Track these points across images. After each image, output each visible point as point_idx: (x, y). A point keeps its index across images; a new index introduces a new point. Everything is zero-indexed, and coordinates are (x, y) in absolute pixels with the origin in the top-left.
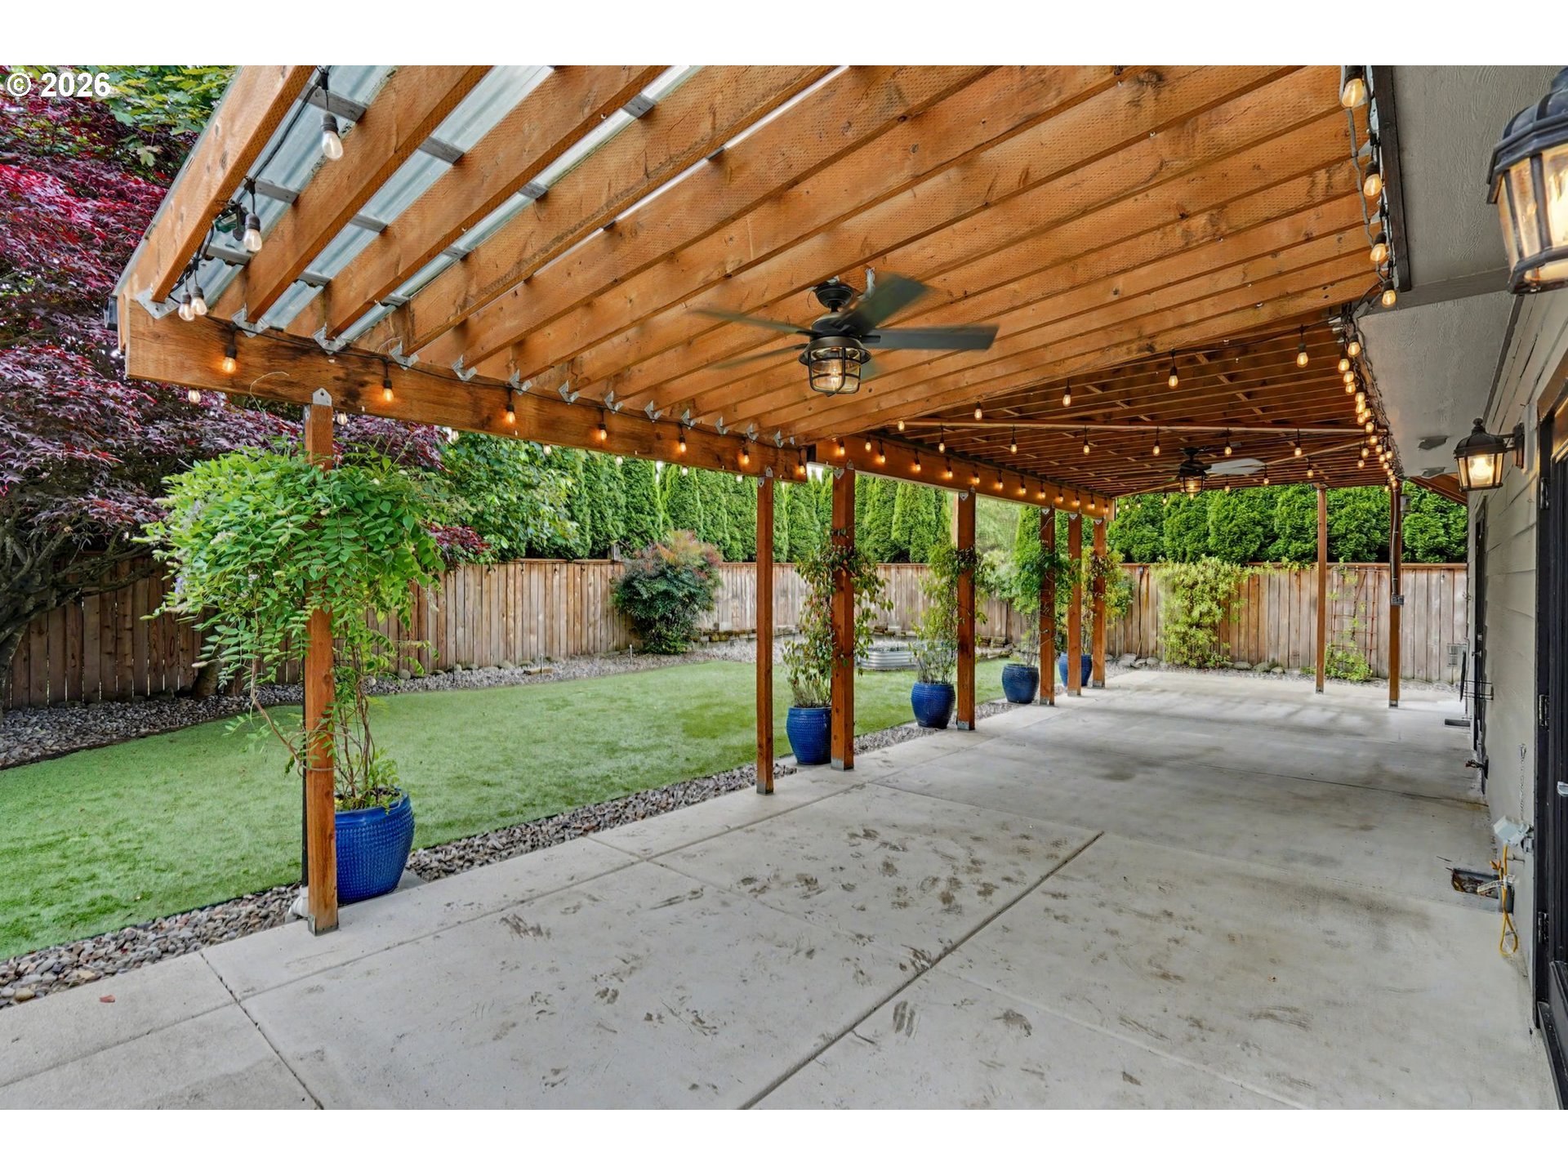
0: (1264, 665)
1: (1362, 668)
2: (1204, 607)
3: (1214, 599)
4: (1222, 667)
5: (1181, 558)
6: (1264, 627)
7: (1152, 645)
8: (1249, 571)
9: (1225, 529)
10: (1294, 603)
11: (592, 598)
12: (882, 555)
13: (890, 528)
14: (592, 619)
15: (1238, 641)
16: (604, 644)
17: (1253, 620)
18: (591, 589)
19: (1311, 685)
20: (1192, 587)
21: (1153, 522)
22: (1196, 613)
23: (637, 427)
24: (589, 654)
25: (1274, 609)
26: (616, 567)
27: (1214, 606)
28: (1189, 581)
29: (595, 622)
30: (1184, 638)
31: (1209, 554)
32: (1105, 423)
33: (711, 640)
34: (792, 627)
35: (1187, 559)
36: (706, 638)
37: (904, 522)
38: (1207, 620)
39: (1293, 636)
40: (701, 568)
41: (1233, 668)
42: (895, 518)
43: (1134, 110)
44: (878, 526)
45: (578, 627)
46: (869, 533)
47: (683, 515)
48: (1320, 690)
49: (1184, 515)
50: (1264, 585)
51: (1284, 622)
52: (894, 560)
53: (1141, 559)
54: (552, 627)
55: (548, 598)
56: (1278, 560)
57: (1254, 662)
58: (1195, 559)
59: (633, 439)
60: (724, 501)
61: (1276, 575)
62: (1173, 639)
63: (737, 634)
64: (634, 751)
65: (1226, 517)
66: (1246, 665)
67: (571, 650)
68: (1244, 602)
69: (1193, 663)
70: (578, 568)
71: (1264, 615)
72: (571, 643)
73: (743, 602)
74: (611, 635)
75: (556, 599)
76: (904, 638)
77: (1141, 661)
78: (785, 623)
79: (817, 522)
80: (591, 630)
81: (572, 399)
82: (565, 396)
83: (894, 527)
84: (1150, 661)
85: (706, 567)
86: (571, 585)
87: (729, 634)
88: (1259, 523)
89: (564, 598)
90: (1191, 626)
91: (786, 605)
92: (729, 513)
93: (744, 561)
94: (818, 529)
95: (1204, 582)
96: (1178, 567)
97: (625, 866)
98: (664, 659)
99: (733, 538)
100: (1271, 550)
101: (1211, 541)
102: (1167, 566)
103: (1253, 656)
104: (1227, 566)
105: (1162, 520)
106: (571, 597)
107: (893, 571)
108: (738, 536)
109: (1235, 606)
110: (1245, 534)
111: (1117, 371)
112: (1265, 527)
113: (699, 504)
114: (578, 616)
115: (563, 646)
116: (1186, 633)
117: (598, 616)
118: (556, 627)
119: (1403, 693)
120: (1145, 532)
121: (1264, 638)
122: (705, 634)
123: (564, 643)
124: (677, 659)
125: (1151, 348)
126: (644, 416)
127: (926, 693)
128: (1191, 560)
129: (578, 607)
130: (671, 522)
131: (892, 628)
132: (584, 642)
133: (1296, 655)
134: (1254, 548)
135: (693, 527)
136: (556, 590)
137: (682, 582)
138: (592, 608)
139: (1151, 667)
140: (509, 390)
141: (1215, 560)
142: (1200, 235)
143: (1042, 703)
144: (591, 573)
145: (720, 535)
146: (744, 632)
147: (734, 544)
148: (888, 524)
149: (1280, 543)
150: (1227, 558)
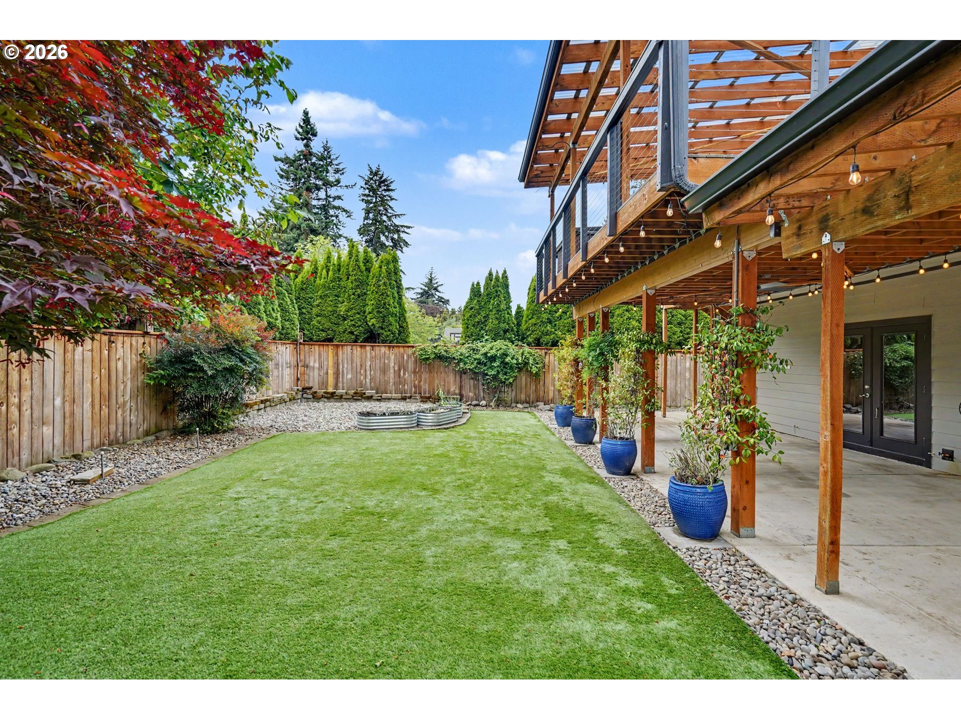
7: (551, 396)
11: (121, 375)
12: (357, 336)
13: (364, 316)
14: (121, 400)
16: (134, 428)
18: (120, 364)
24: (118, 442)
26: (147, 339)
29: (125, 403)
34: (284, 395)
37: (379, 312)
42: (368, 309)
44: (354, 314)
45: (105, 410)
46: (345, 319)
52: (366, 340)
53: (546, 344)
54: (73, 414)
55: (68, 376)
63: (251, 406)
67: (96, 441)
70: (105, 338)
72: (97, 431)
74: (141, 417)
75: (78, 377)
76: (380, 400)
78: (280, 392)
79: (296, 308)
80: (120, 412)
83: (369, 316)
86: (97, 361)
89: (87, 376)
94: (298, 312)
106: (96, 375)
107: (368, 348)
114: (106, 398)
115: (87, 436)
117: (127, 397)
118: (78, 411)
123: (88, 434)
129: (105, 385)
131: (369, 392)
132: (113, 427)
136: (78, 367)
138: (121, 387)
144: (119, 345)
146: (256, 403)
148: (362, 312)
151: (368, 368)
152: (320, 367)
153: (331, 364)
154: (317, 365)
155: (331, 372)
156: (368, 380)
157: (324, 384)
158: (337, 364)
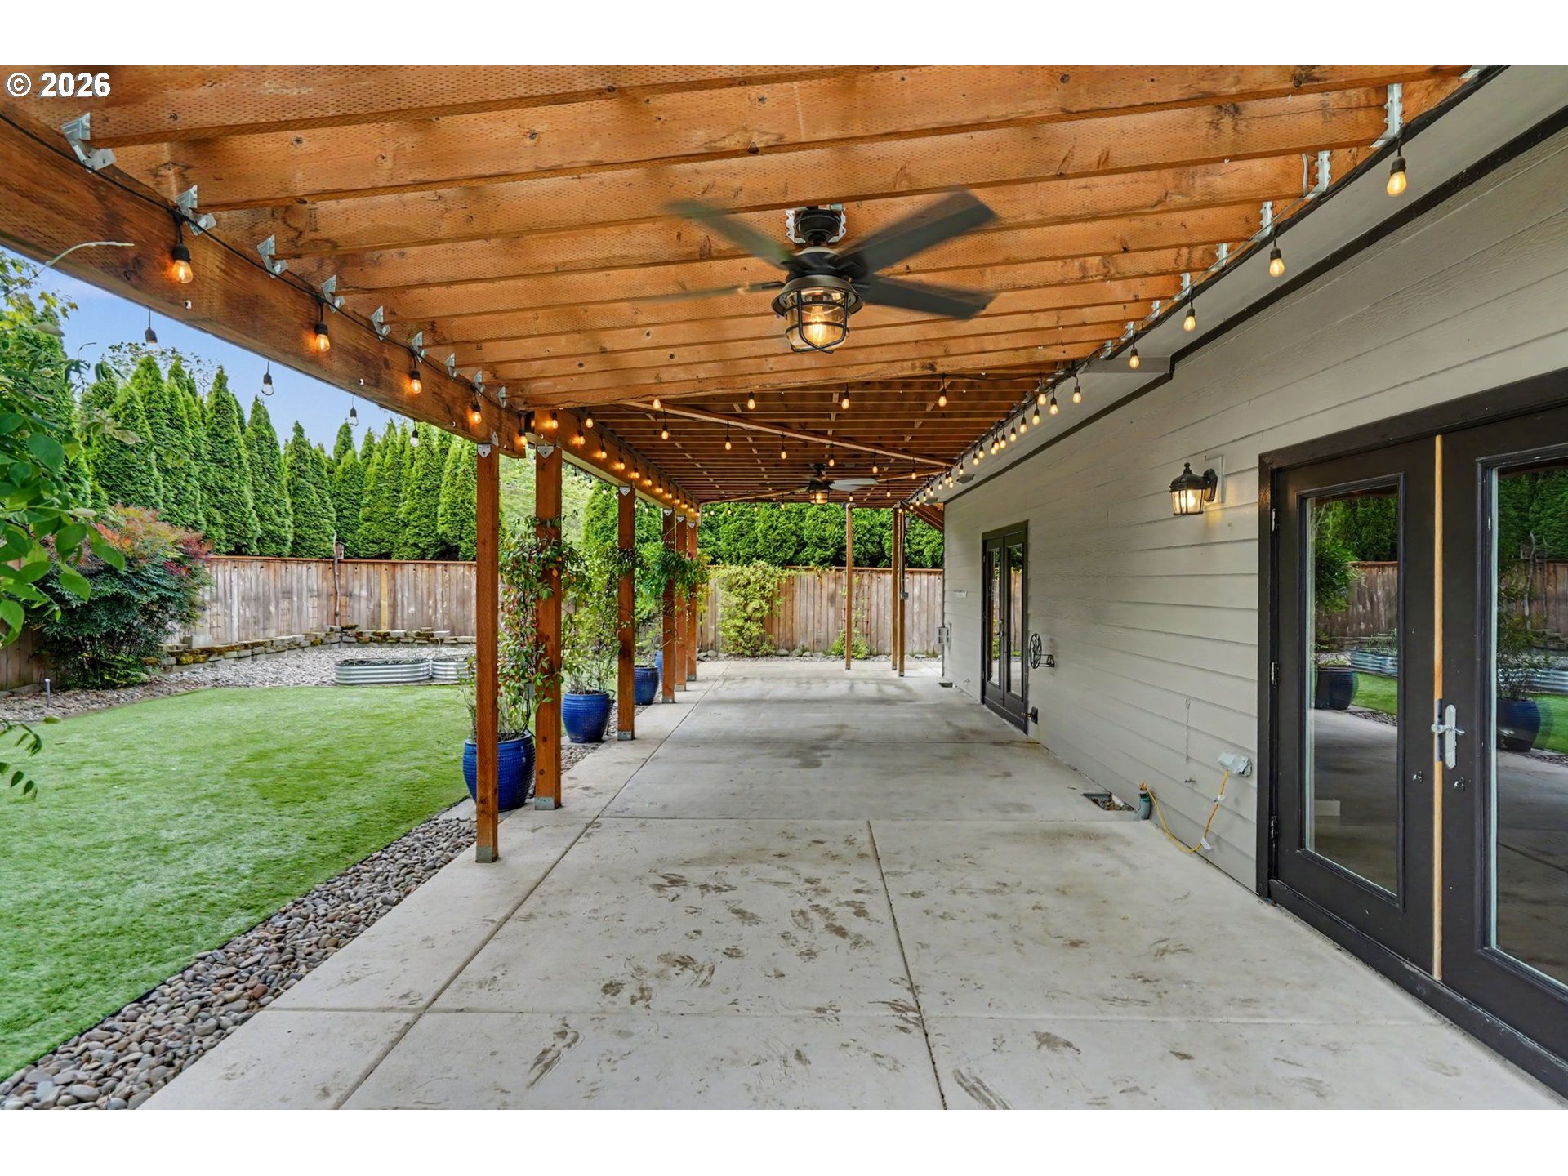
0: (798, 651)
1: (864, 649)
2: (755, 604)
3: (763, 597)
4: (767, 655)
5: (736, 559)
6: (796, 615)
7: (711, 638)
8: (787, 572)
9: (771, 536)
10: (817, 598)
12: (424, 550)
13: (435, 519)
15: (779, 630)
17: (789, 614)
19: (843, 663)
20: (745, 586)
21: (711, 528)
22: (749, 609)
23: (363, 342)
25: (804, 604)
27: (763, 603)
28: (743, 581)
30: (740, 630)
31: (758, 558)
32: (798, 432)
33: (179, 663)
34: (300, 637)
35: (741, 561)
36: (173, 660)
37: (455, 514)
38: (759, 615)
39: (817, 625)
40: (179, 562)
41: (776, 655)
42: (440, 509)
43: (1213, 132)
44: (419, 518)
46: (406, 525)
47: (128, 486)
48: (848, 667)
49: (737, 524)
50: (797, 583)
51: (811, 613)
52: (438, 556)
56: (807, 564)
57: (788, 648)
58: (748, 561)
59: (358, 359)
60: (196, 470)
61: (805, 576)
62: (733, 633)
63: (220, 652)
64: (202, 842)
65: (771, 527)
66: (784, 652)
68: (783, 598)
69: (747, 653)
71: (796, 609)
73: (228, 607)
76: (455, 644)
77: (703, 654)
78: (290, 633)
79: (332, 508)
81: (278, 269)
82: (267, 260)
83: (440, 520)
84: (711, 653)
85: (186, 563)
87: (209, 652)
88: (793, 533)
90: (746, 621)
91: (290, 610)
92: (204, 487)
93: (229, 553)
94: (334, 515)
95: (755, 582)
96: (735, 569)
97: (402, 1035)
98: (110, 694)
99: (211, 522)
100: (802, 556)
101: (759, 547)
102: (725, 567)
103: (789, 644)
104: (771, 569)
105: (719, 526)
107: (440, 568)
108: (220, 520)
109: (778, 603)
110: (784, 541)
111: (887, 384)
112: (798, 536)
113: (155, 472)
116: (742, 627)
119: (907, 664)
120: (706, 536)
121: (796, 627)
122: (173, 654)
124: (138, 692)
125: (932, 367)
126: (370, 327)
127: (581, 706)
128: (745, 562)
130: (104, 495)
131: (439, 633)
133: (819, 641)
134: (791, 554)
135: (146, 501)
137: (148, 581)
139: (712, 658)
140: (176, 217)
141: (762, 563)
142: (1094, 273)
143: (664, 702)
145: (192, 516)
146: (232, 649)
147: (213, 530)
148: (431, 514)
149: (808, 550)
150: (772, 561)
151: (439, 597)
152: (370, 595)
153: (385, 590)
154: (364, 593)
155: (385, 603)
156: (439, 616)
157: (375, 621)
158: (393, 592)
